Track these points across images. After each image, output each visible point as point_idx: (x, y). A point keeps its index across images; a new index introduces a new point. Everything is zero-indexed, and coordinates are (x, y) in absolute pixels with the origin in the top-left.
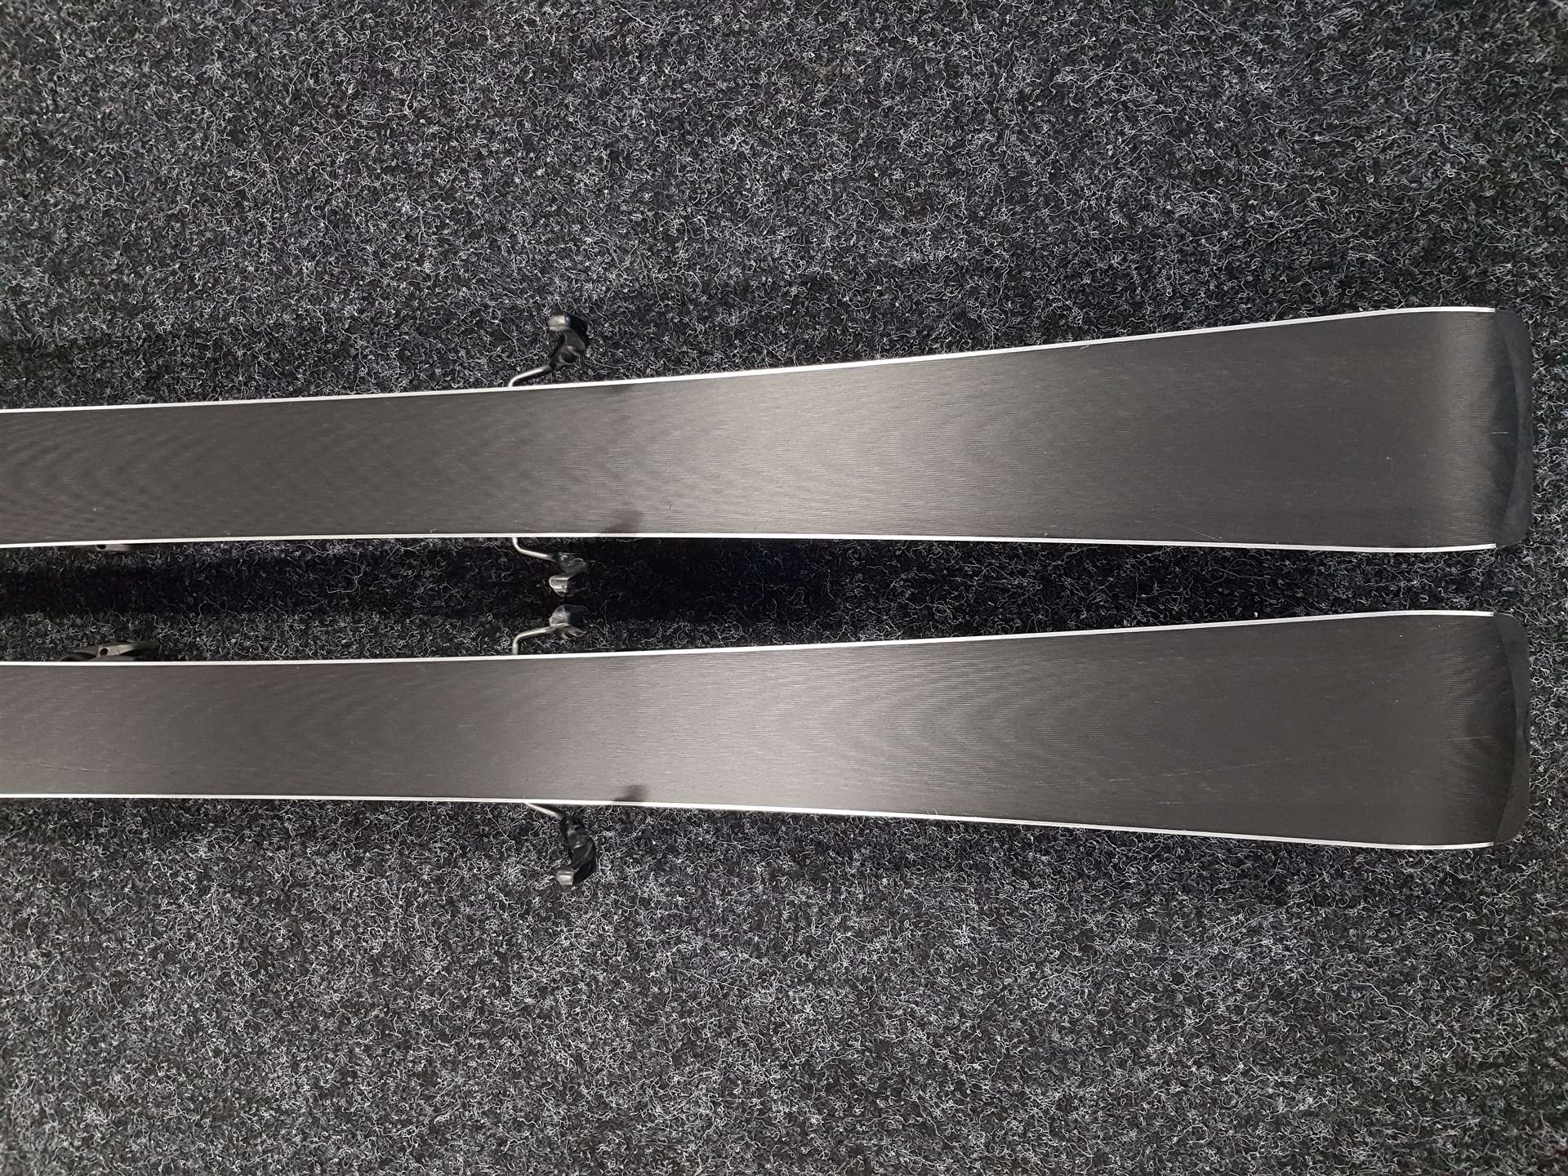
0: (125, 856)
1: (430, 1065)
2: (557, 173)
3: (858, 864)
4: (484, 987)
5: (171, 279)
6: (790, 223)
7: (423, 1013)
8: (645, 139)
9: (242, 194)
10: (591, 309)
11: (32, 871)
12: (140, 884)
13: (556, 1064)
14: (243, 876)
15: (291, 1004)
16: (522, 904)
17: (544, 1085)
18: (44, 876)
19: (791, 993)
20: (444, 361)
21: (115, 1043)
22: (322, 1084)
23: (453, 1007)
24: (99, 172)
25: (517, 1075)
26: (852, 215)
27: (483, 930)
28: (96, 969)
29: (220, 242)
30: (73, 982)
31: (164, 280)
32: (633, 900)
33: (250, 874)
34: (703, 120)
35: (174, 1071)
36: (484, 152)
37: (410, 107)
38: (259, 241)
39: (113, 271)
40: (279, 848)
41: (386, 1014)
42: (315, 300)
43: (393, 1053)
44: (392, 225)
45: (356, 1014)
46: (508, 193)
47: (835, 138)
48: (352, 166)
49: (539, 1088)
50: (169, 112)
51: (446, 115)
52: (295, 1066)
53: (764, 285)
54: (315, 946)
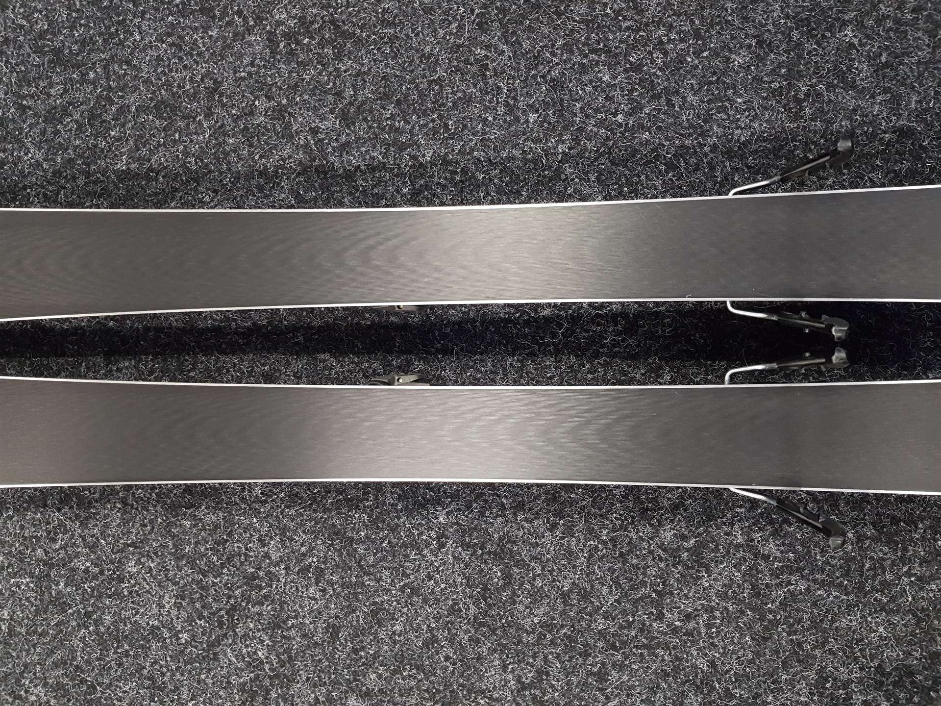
0: (384, 521)
1: (604, 667)
2: (718, 55)
3: (922, 531)
4: (645, 614)
5: (431, 125)
6: (886, 91)
7: (600, 632)
8: (783, 33)
9: (486, 67)
10: (739, 147)
11: (312, 533)
12: (395, 541)
13: (696, 667)
14: (470, 535)
15: (503, 624)
16: (675, 557)
17: (687, 682)
18: (323, 535)
19: (869, 619)
20: (629, 183)
21: (371, 652)
22: (524, 680)
23: (621, 627)
24: (379, 49)
25: (667, 675)
26: (931, 86)
27: (644, 574)
28: (358, 600)
29: (468, 100)
30: (342, 609)
31: (426, 125)
32: (756, 556)
33: (476, 534)
34: (825, 21)
35: (414, 671)
36: (665, 40)
37: (611, 8)
38: (497, 100)
39: (388, 119)
40: (497, 516)
41: (572, 632)
42: (537, 140)
43: (577, 659)
44: (595, 88)
45: (549, 632)
46: (681, 68)
47: (920, 34)
48: (568, 48)
49: (683, 683)
50: (431, 9)
51: (637, 14)
52: (505, 667)
53: (866, 132)
54: (522, 584)
